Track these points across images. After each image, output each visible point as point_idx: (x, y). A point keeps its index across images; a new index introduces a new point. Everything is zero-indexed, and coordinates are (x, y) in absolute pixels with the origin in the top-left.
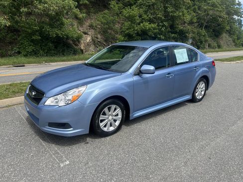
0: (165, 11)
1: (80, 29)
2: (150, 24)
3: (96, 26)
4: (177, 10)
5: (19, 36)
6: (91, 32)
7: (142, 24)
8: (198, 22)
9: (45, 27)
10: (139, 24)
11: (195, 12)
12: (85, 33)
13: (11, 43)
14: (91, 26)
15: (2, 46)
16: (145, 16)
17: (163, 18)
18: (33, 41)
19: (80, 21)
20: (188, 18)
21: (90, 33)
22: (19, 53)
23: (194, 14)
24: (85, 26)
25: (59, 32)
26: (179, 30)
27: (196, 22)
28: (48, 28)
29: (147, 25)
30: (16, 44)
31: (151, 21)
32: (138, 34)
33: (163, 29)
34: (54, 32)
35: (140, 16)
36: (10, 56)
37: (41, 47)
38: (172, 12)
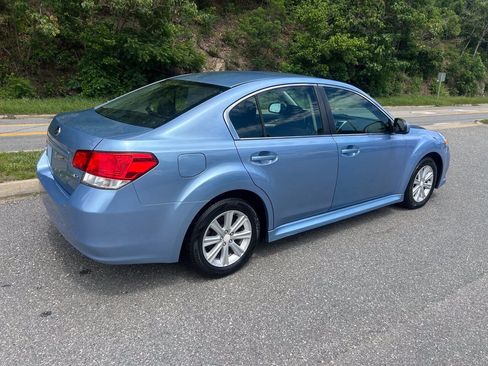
0: (388, 10)
1: (203, 45)
2: (352, 37)
3: (236, 41)
4: (416, 7)
5: (80, 56)
6: (226, 52)
7: (333, 38)
8: (466, 35)
9: (129, 40)
10: (327, 37)
11: (457, 14)
12: (212, 54)
13: (64, 70)
14: (227, 41)
15: (49, 76)
16: (341, 21)
17: (382, 25)
18: (105, 67)
19: (205, 29)
20: (438, 25)
21: (222, 54)
22: (79, 90)
23: (456, 16)
24: (212, 40)
25: (157, 51)
26: (420, 53)
27: (460, 36)
28: (135, 43)
29: (345, 41)
30: (75, 72)
31: (354, 32)
32: (323, 60)
33: (380, 50)
34: (147, 51)
35: (332, 21)
36: (63, 96)
37: (122, 81)
38: (402, 12)
